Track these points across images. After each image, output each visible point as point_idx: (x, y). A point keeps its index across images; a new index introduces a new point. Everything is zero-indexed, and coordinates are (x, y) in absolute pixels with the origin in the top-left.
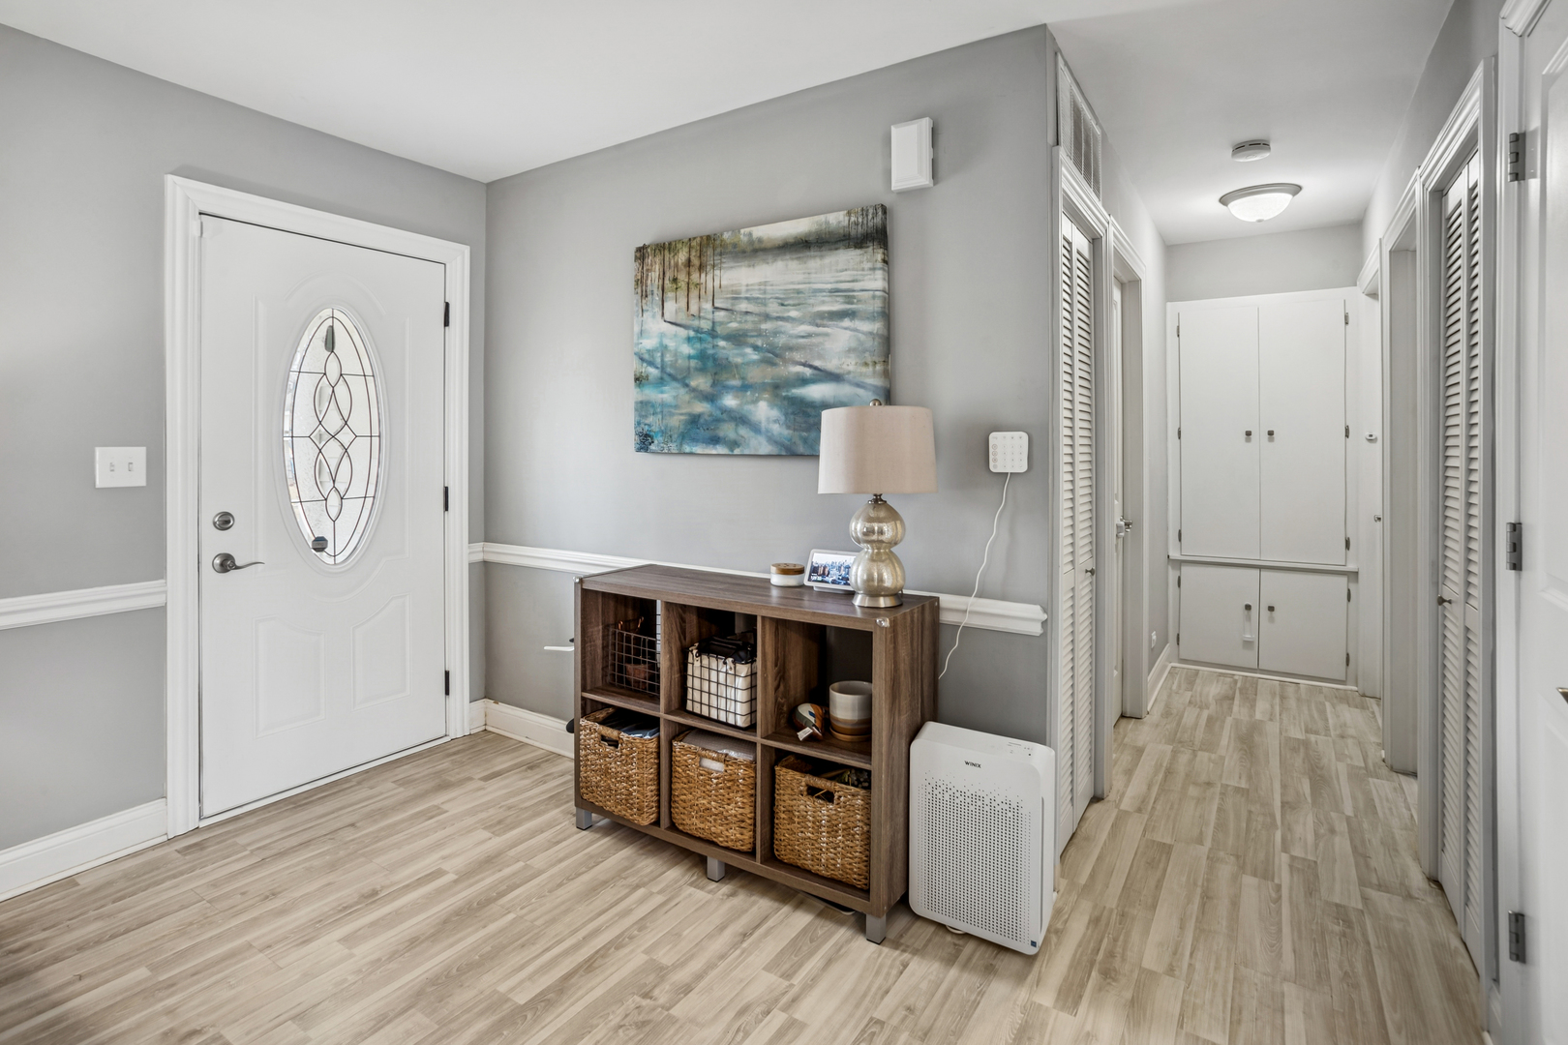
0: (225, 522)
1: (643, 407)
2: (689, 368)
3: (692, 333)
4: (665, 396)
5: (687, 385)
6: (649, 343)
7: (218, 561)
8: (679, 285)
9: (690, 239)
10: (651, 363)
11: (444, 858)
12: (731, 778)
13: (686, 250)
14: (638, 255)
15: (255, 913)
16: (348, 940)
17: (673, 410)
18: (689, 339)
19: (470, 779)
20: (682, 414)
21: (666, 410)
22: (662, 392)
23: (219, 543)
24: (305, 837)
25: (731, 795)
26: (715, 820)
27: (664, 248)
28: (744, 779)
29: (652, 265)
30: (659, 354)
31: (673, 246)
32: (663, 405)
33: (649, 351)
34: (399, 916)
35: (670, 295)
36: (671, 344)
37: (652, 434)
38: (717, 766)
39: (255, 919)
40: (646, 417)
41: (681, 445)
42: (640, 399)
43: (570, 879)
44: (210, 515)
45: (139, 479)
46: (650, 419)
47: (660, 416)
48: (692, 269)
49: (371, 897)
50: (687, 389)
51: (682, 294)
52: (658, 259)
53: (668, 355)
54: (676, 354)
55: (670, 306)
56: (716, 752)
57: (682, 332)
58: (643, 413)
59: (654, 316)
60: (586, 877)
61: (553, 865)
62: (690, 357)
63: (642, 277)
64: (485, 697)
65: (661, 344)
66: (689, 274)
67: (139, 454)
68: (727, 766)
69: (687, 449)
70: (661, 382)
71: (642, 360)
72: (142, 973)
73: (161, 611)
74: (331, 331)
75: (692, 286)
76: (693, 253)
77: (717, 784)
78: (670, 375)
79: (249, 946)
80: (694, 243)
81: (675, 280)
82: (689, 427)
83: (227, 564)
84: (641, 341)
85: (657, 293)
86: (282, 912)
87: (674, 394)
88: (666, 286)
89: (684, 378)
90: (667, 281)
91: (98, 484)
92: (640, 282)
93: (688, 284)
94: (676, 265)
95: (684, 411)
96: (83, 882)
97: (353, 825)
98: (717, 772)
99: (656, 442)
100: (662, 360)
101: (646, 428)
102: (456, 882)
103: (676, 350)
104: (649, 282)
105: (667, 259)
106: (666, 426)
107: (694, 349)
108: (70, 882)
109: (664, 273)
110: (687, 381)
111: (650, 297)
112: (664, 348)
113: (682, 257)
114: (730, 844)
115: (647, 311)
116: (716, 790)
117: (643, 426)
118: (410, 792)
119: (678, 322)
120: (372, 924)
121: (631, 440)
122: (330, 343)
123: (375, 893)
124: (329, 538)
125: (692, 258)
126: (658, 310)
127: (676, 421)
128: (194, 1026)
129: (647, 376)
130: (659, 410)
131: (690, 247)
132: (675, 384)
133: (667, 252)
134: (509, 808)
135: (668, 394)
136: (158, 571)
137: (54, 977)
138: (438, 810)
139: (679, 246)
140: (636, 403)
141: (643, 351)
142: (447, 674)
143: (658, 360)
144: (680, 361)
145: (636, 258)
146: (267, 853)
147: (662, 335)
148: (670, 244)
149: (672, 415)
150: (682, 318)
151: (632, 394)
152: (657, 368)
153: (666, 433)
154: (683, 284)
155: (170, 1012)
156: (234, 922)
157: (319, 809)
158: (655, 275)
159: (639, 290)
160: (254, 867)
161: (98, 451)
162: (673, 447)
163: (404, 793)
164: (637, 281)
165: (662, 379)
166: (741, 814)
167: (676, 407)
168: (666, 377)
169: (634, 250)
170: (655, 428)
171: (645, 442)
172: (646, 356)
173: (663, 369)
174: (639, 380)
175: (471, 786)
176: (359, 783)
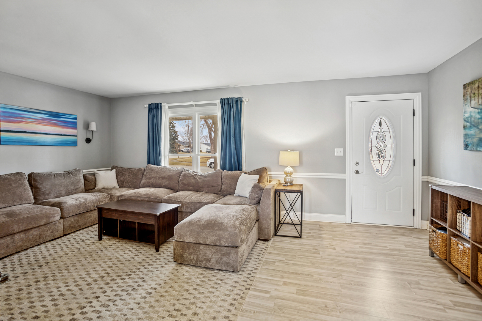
0: (357, 164)
1: (466, 136)
2: (479, 122)
3: (479, 111)
4: (472, 132)
5: (478, 128)
6: (467, 115)
7: (355, 172)
8: (476, 95)
9: (479, 79)
10: (468, 122)
11: (390, 245)
12: (465, 252)
13: (478, 83)
14: (464, 87)
15: (350, 237)
16: (361, 247)
17: (474, 136)
18: (479, 113)
19: (411, 236)
20: (477, 138)
21: (472, 136)
22: (471, 131)
23: (356, 168)
24: (367, 231)
25: (465, 257)
26: (460, 263)
27: (471, 83)
28: (468, 253)
29: (468, 90)
30: (470, 119)
31: (474, 82)
32: (471, 135)
33: (467, 118)
34: (372, 249)
35: (473, 99)
36: (473, 115)
37: (468, 144)
38: (461, 247)
39: (350, 238)
40: (466, 139)
41: (477, 148)
42: (465, 133)
43: (414, 261)
44: (354, 162)
45: (342, 155)
46: (468, 140)
47: (470, 139)
48: (480, 89)
49: (370, 244)
50: (478, 129)
51: (476, 98)
52: (469, 88)
53: (472, 119)
54: (475, 118)
55: (473, 102)
56: (461, 242)
57: (477, 111)
58: (466, 138)
59: (468, 106)
60: (420, 263)
61: (413, 257)
62: (479, 119)
63: (465, 94)
64: (428, 220)
65: (470, 115)
66: (479, 91)
67: (342, 150)
68: (464, 247)
69: (479, 149)
70: (470, 127)
71: (465, 121)
72: (332, 236)
73: (345, 180)
74: (381, 122)
75: (479, 95)
76: (480, 83)
77: (461, 252)
78: (473, 125)
79: (346, 241)
80: (480, 80)
81: (474, 93)
82: (479, 142)
83: (357, 172)
84: (465, 115)
85: (469, 98)
86: (354, 239)
87: (474, 131)
88: (472, 96)
89: (478, 126)
90: (472, 94)
91: (336, 155)
92: (464, 96)
93: (478, 94)
94: (475, 88)
95: (477, 137)
96: (332, 224)
97: (377, 233)
98: (461, 249)
99: (469, 147)
100: (471, 120)
101: (467, 142)
102: (388, 250)
103: (475, 117)
104: (467, 95)
105: (472, 87)
106: (472, 142)
107: (480, 116)
108: (331, 223)
109: (471, 92)
110: (478, 127)
111: (467, 100)
112: (471, 116)
113: (476, 85)
114: (464, 272)
115: (466, 105)
116: (460, 254)
117: (466, 142)
118: (394, 233)
119: (475, 107)
120: (366, 247)
121: (463, 146)
122: (380, 124)
123: (371, 244)
124: (380, 169)
125: (480, 85)
126: (469, 104)
127: (475, 140)
128: (333, 245)
129: (467, 126)
130: (470, 137)
131: (479, 82)
132: (475, 128)
133: (472, 85)
134: (415, 245)
135: (472, 131)
136: (344, 172)
137: (323, 232)
138: (397, 238)
139: (476, 82)
140: (464, 135)
141: (466, 118)
142: (414, 210)
143: (470, 120)
144: (476, 120)
145: (463, 88)
146: (358, 231)
147: (471, 112)
148: (473, 82)
149: (474, 138)
150: (476, 106)
151: (462, 132)
152: (469, 123)
153: (472, 144)
154: (477, 95)
155: (332, 242)
156: (346, 237)
157: (373, 229)
158: (468, 93)
159: (464, 98)
160: (355, 232)
161: (336, 149)
162: (474, 148)
163: (392, 233)
164: (463, 96)
165: (471, 126)
166: (467, 264)
167: (475, 135)
168: (472, 126)
169: (463, 85)
170: (469, 143)
171: (466, 147)
172: (466, 120)
173: (471, 123)
174: (465, 127)
175: (411, 238)
176: (384, 228)
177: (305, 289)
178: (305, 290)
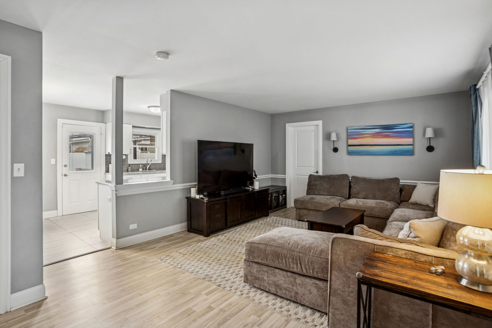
177: (191, 317)
178: (189, 317)
